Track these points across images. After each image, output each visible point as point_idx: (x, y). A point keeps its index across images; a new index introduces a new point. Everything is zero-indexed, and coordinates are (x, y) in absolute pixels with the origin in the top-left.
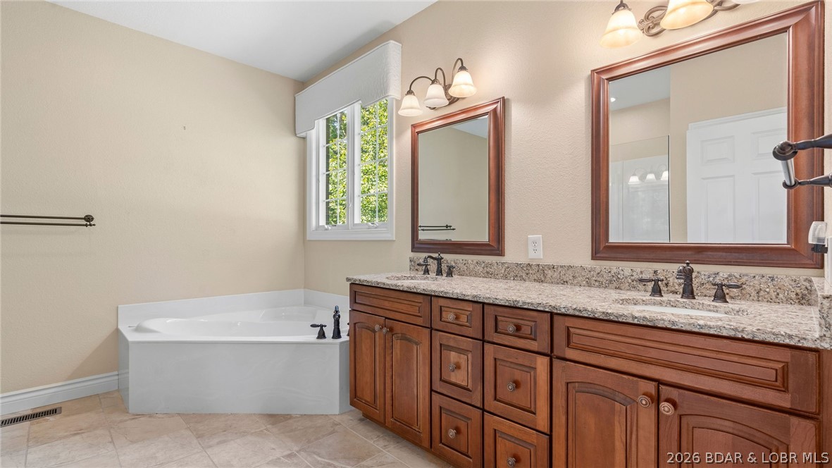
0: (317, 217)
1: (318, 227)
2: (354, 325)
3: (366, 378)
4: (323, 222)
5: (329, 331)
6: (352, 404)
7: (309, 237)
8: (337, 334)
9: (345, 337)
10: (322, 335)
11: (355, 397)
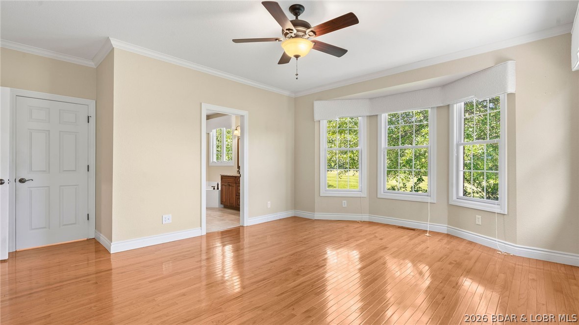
0: (214, 158)
1: (213, 162)
2: (222, 185)
3: (224, 197)
4: (215, 160)
5: (216, 188)
6: (221, 204)
7: (210, 165)
8: (218, 189)
9: (220, 189)
10: (214, 189)
11: (222, 202)
